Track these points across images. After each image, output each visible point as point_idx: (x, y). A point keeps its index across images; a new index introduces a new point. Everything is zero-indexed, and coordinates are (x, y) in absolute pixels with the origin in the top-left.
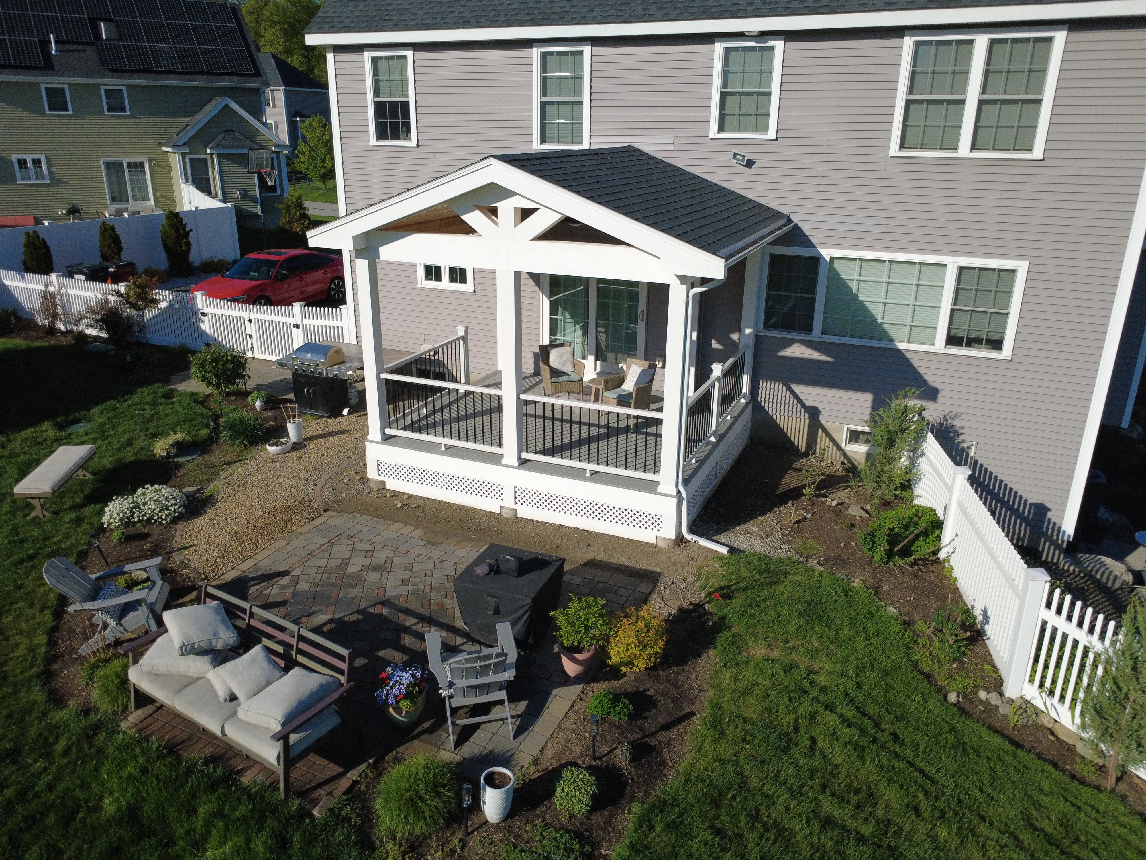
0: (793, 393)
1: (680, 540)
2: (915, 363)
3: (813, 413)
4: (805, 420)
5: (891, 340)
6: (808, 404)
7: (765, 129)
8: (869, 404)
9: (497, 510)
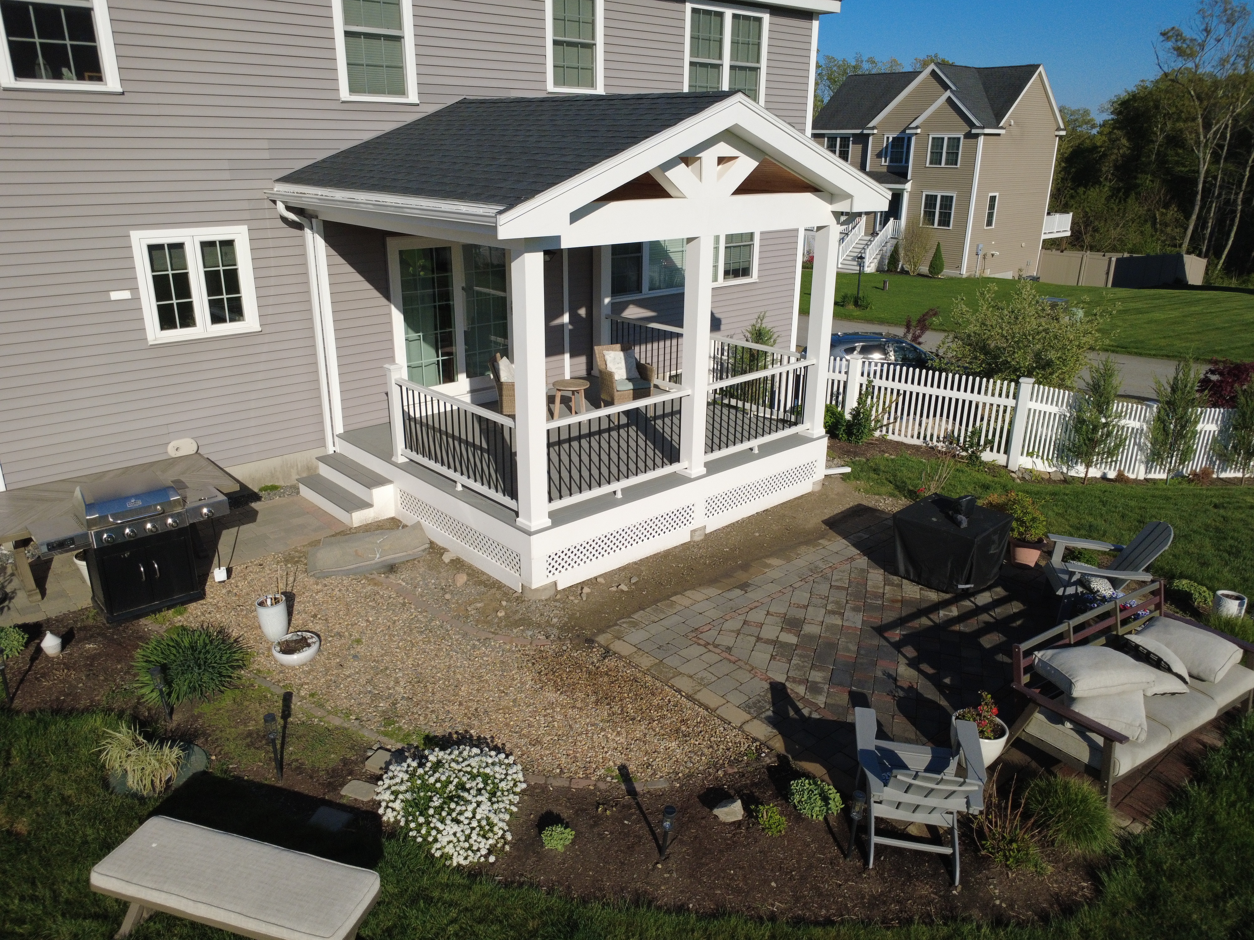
7: (590, 84)
9: (687, 539)
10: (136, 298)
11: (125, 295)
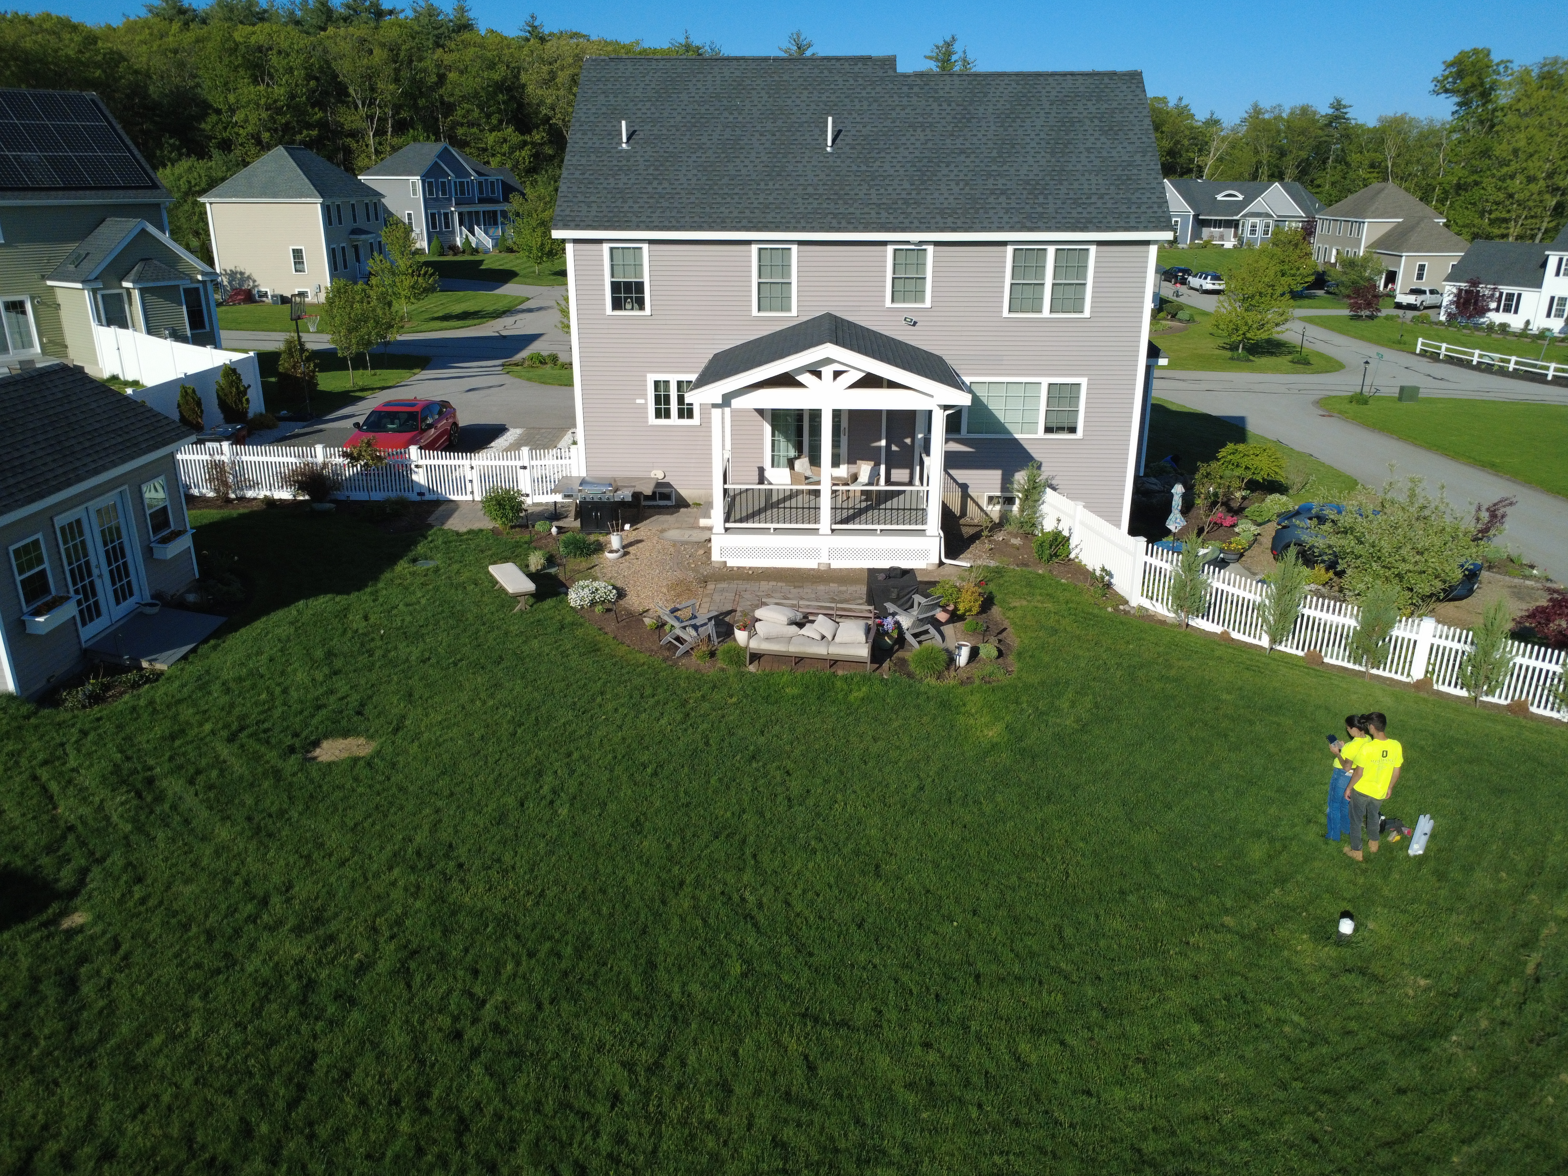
0: (949, 475)
1: (941, 563)
2: (1026, 446)
3: (964, 487)
4: (958, 493)
5: (1009, 433)
6: (960, 481)
7: (923, 300)
8: (1000, 477)
9: (816, 567)
10: (646, 403)
11: (642, 401)
